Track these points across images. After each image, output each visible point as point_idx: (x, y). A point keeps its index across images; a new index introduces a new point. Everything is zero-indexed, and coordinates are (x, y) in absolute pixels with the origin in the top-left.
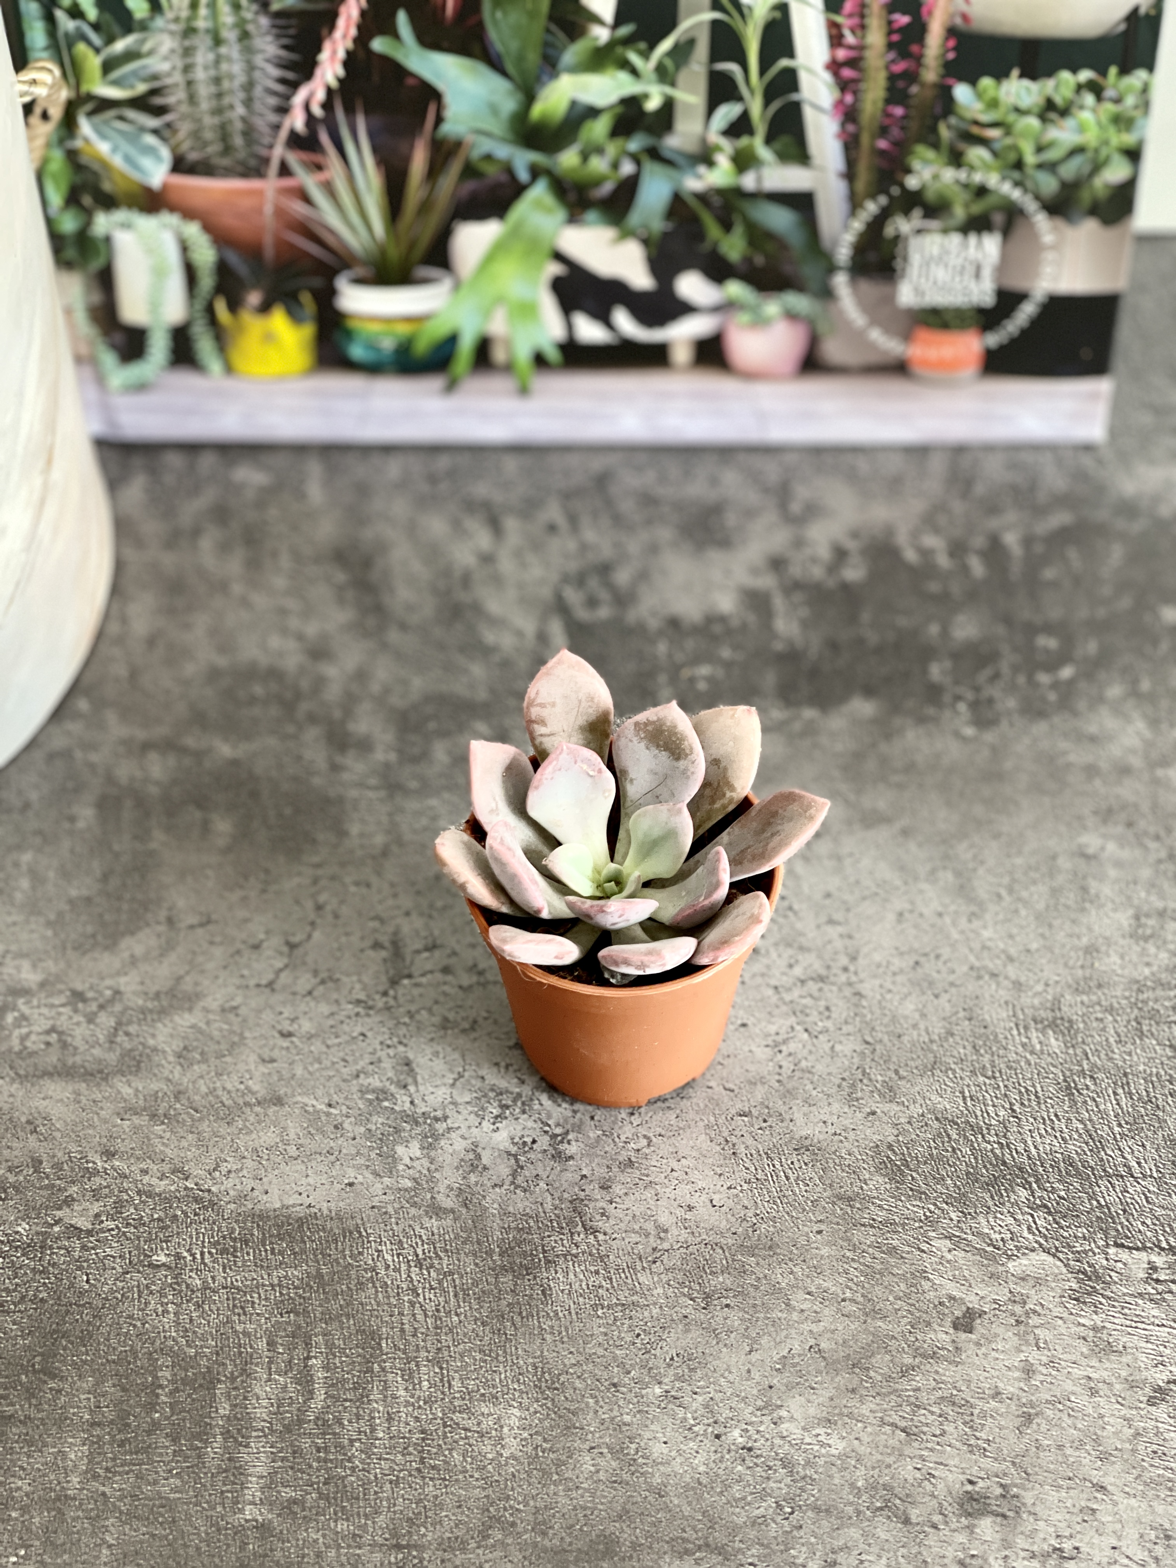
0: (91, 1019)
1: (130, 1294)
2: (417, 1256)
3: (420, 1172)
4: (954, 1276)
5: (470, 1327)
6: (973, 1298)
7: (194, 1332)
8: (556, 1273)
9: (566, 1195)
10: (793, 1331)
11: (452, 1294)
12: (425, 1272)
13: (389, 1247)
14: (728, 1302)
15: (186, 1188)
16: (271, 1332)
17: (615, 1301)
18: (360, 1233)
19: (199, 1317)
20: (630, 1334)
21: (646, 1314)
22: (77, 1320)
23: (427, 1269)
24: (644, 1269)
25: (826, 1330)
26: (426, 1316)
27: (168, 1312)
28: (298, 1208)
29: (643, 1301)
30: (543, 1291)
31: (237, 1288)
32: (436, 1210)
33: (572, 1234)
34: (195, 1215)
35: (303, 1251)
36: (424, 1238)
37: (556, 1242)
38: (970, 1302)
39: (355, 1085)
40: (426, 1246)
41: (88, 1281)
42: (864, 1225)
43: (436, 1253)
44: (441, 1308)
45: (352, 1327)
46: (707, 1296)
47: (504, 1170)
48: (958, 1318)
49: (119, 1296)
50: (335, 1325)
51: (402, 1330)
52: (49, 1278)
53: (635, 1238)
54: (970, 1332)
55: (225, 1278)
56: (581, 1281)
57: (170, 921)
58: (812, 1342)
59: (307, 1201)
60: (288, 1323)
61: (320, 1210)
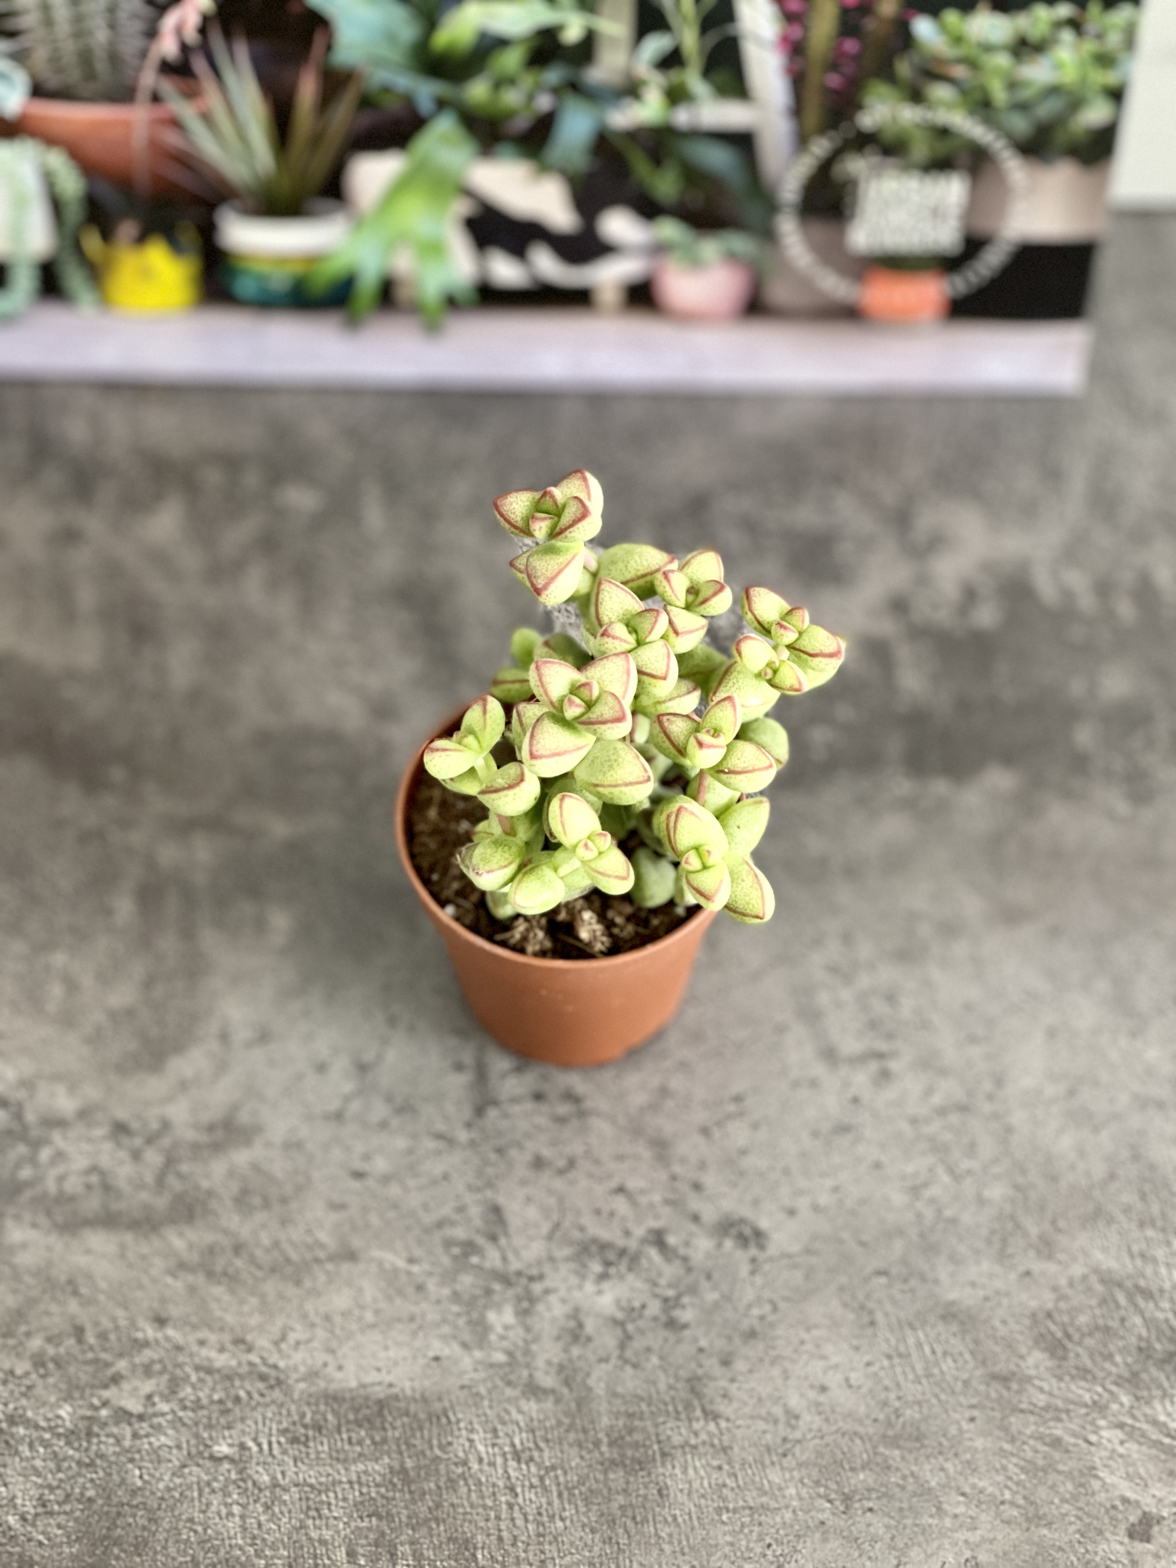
0: (136, 1155)
1: (188, 1493)
2: (513, 1445)
3: (515, 1344)
4: (1127, 1474)
5: (577, 1535)
6: (1149, 1500)
7: (264, 1540)
8: (674, 1467)
9: (682, 1373)
10: (946, 1542)
11: (555, 1494)
12: (524, 1466)
13: (482, 1434)
14: (870, 1504)
15: (251, 1364)
16: (350, 1540)
17: (741, 1503)
18: (447, 1417)
19: (268, 1521)
20: (761, 1544)
21: (778, 1519)
22: (130, 1525)
23: (527, 1464)
24: (773, 1463)
25: (983, 1540)
26: (526, 1520)
27: (233, 1515)
28: (377, 1388)
29: (773, 1504)
30: (660, 1491)
31: (311, 1486)
32: (533, 1390)
33: (690, 1420)
34: (262, 1395)
35: (384, 1441)
36: (522, 1424)
37: (672, 1429)
38: (1148, 1505)
39: (437, 1237)
40: (524, 1435)
41: (141, 1477)
42: (1022, 1411)
43: (535, 1443)
44: (543, 1511)
45: (443, 1534)
46: (847, 1499)
47: (609, 1340)
48: (1133, 1525)
49: (177, 1495)
50: (424, 1531)
51: (500, 1539)
52: (96, 1472)
53: (761, 1425)
54: (1148, 1541)
55: (296, 1474)
56: (702, 1478)
57: (224, 1037)
58: (968, 1554)
59: (388, 1379)
60: (369, 1529)
61: (403, 1390)
